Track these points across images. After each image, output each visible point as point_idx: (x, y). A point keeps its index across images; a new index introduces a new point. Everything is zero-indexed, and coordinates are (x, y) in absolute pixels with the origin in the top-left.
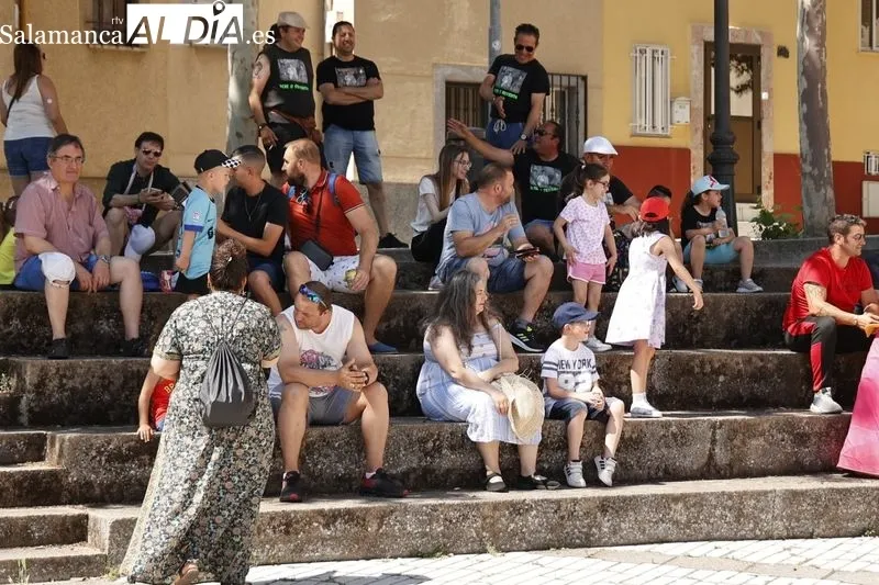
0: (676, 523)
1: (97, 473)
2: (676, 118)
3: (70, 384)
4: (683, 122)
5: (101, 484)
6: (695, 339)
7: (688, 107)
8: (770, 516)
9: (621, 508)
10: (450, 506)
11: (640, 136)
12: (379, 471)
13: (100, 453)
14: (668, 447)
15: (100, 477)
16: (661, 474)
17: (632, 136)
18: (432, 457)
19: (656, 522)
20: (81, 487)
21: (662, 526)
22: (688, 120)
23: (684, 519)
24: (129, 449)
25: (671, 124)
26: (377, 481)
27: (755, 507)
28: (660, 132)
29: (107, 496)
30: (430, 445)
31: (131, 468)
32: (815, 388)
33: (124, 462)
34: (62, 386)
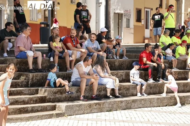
0: (142, 104)
1: (52, 96)
2: (39, 17)
3: (37, 78)
4: (40, 18)
5: (52, 98)
6: (122, 68)
7: (41, 15)
8: (155, 103)
9: (135, 101)
10: (113, 101)
11: (31, 21)
12: (96, 95)
13: (52, 92)
14: (133, 90)
15: (52, 97)
16: (131, 95)
17: (30, 21)
18: (100, 92)
19: (140, 104)
20: (49, 99)
21: (140, 105)
22: (41, 18)
23: (143, 103)
24: (57, 91)
25: (38, 18)
26: (96, 97)
27: (153, 101)
28: (36, 20)
29: (53, 101)
30: (100, 90)
31: (57, 95)
32: (149, 78)
33: (56, 94)
34: (36, 78)
